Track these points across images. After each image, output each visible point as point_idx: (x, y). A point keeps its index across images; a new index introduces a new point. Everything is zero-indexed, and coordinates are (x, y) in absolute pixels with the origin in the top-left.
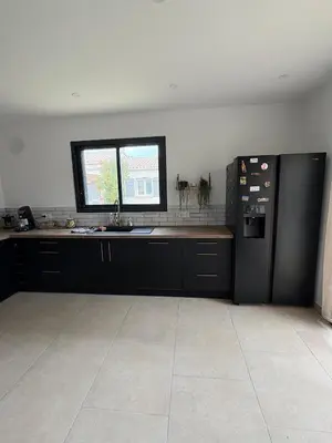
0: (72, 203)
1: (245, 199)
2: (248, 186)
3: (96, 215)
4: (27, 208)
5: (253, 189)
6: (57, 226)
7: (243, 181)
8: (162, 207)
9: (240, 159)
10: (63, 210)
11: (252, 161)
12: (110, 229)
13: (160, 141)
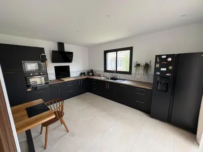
0: (103, 69)
1: (158, 73)
2: (160, 68)
3: (109, 73)
4: (92, 70)
6: (99, 76)
7: (158, 66)
8: (130, 73)
9: (156, 56)
10: (101, 71)
11: (163, 57)
12: (112, 79)
13: (131, 49)
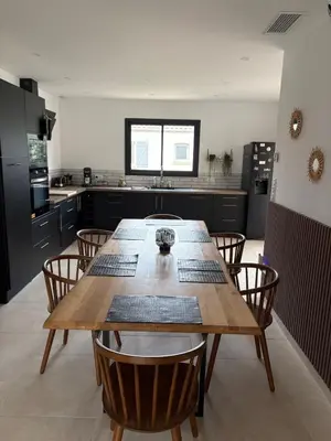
0: (122, 168)
1: (256, 169)
2: (258, 161)
5: (261, 163)
7: (255, 158)
8: (194, 173)
9: (254, 143)
10: (113, 174)
11: (261, 145)
13: (196, 124)
